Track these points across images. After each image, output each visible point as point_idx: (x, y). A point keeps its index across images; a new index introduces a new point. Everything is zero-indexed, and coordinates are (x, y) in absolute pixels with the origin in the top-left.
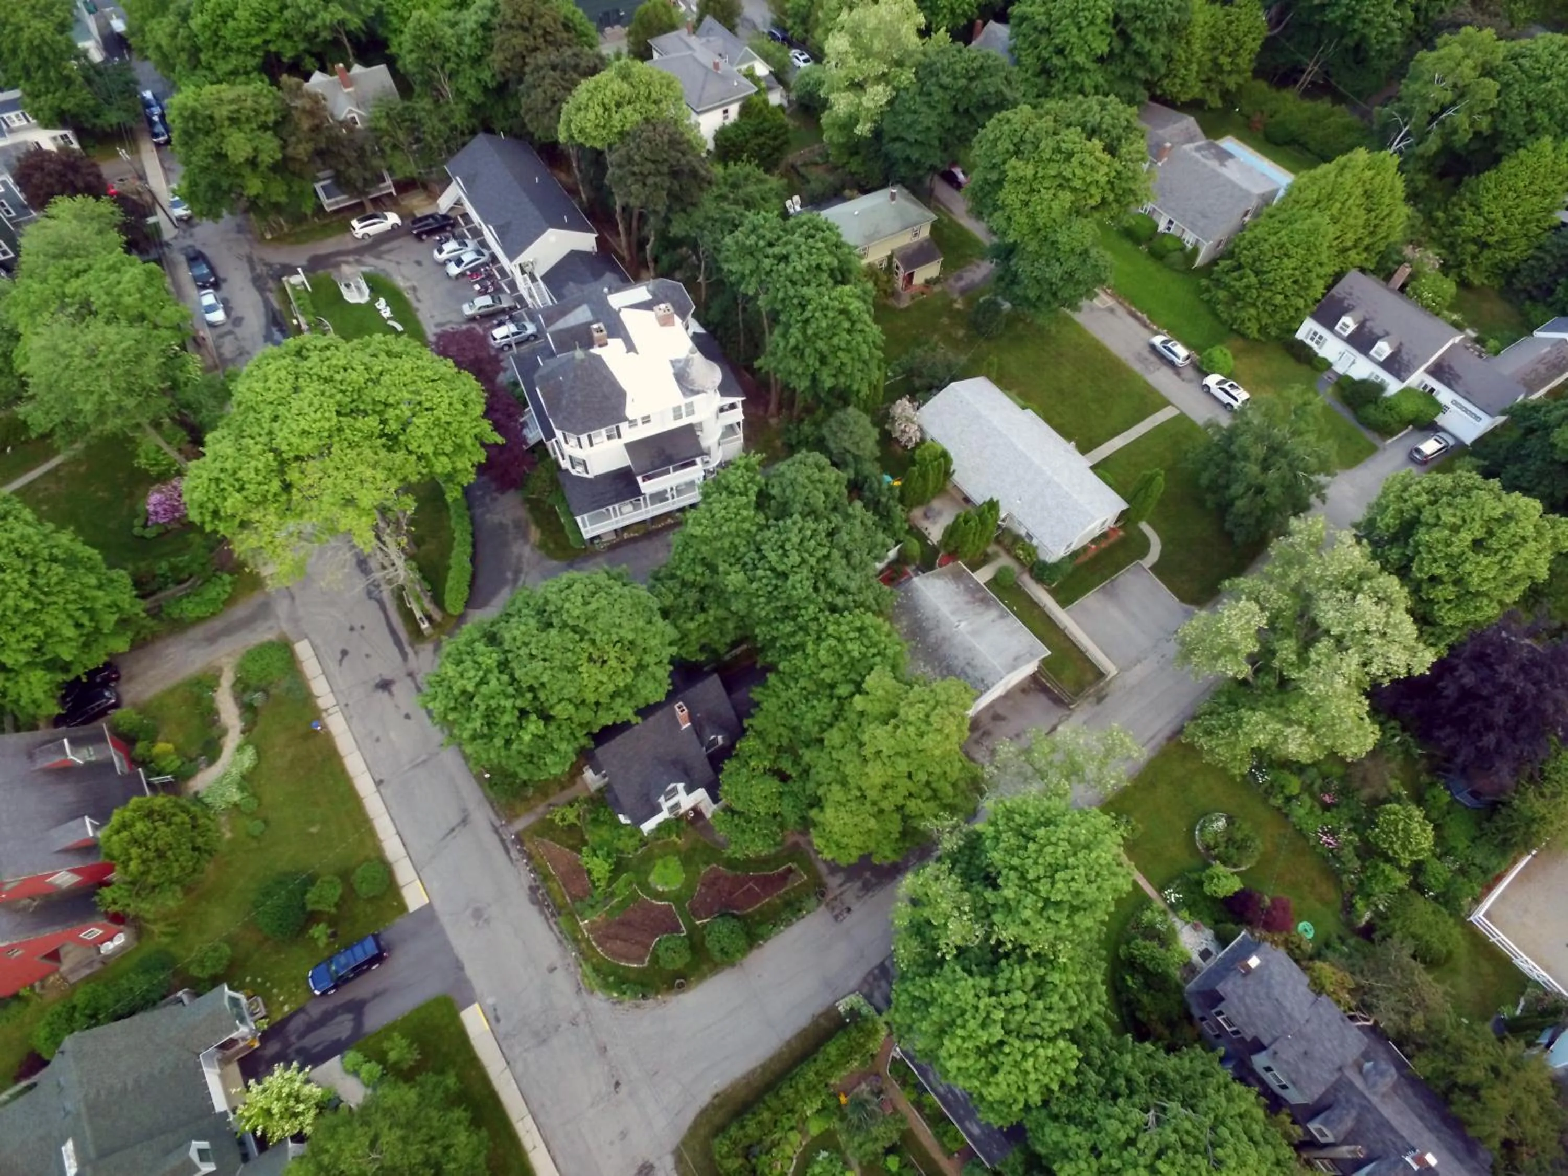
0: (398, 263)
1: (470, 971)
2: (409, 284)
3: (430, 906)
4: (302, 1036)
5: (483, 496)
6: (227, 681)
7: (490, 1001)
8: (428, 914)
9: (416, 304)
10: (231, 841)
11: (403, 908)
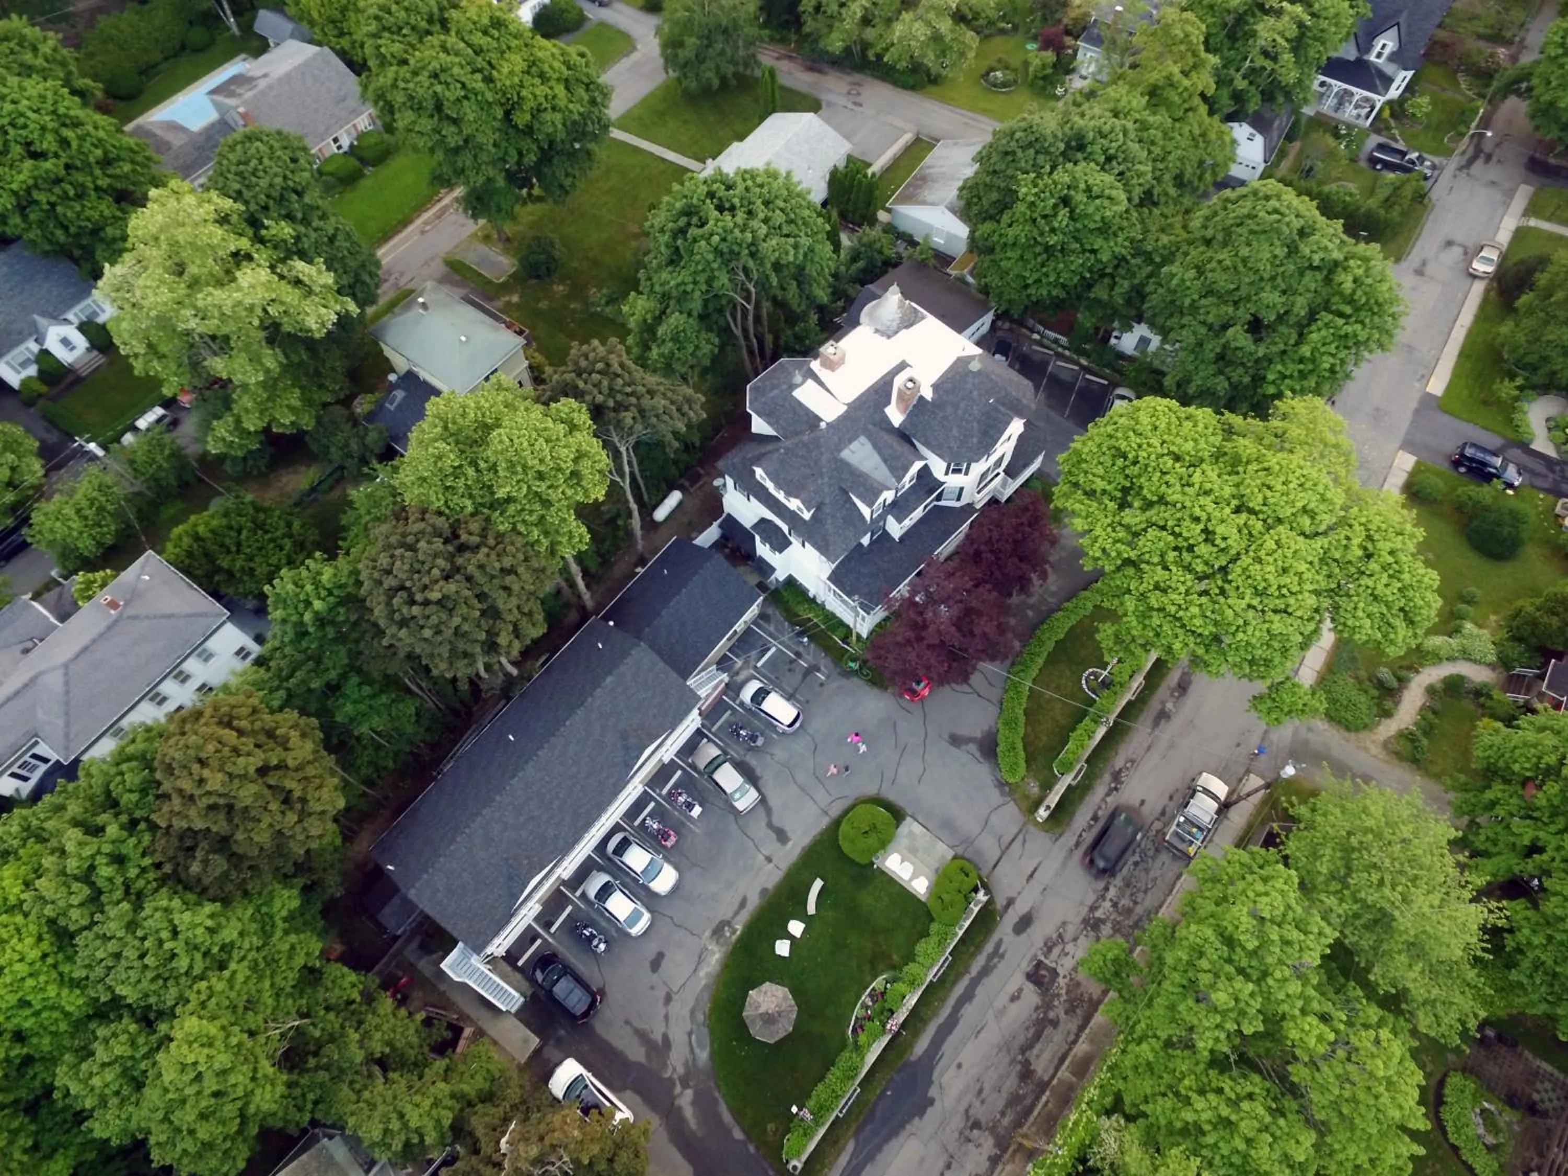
0: (668, 999)
1: (1414, 405)
2: (712, 946)
3: (1400, 448)
4: (1545, 476)
5: (1031, 607)
6: (1389, 728)
7: (1417, 385)
8: (1408, 445)
9: (754, 901)
10: (1496, 613)
11: (1418, 464)
